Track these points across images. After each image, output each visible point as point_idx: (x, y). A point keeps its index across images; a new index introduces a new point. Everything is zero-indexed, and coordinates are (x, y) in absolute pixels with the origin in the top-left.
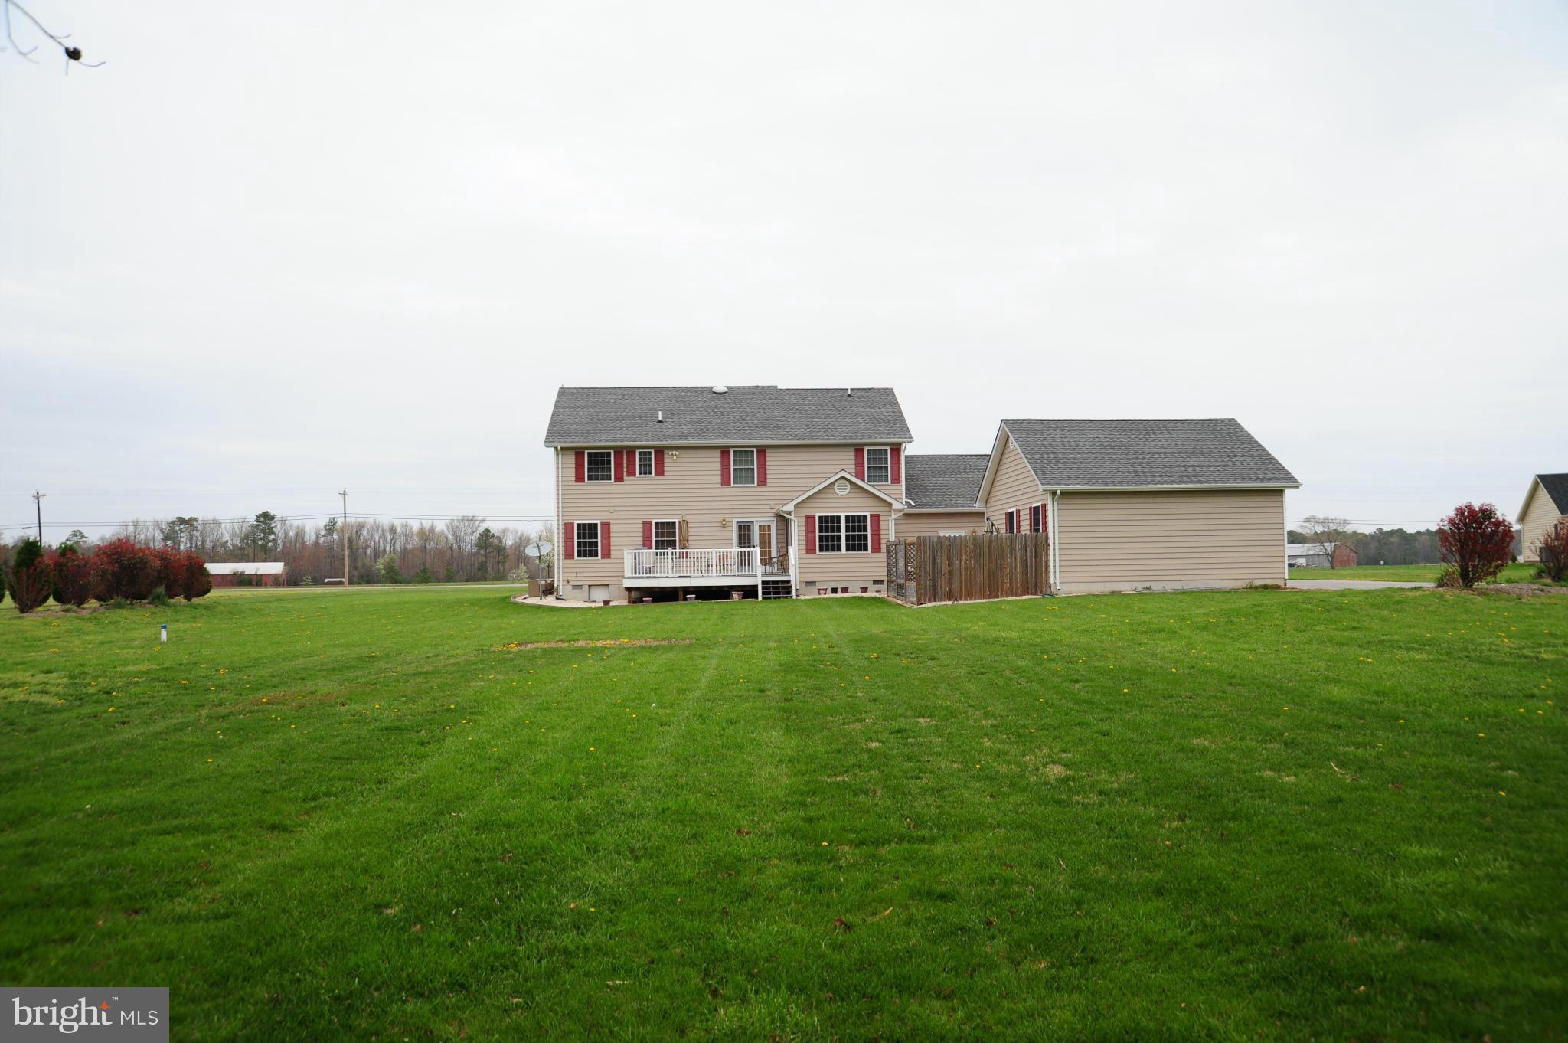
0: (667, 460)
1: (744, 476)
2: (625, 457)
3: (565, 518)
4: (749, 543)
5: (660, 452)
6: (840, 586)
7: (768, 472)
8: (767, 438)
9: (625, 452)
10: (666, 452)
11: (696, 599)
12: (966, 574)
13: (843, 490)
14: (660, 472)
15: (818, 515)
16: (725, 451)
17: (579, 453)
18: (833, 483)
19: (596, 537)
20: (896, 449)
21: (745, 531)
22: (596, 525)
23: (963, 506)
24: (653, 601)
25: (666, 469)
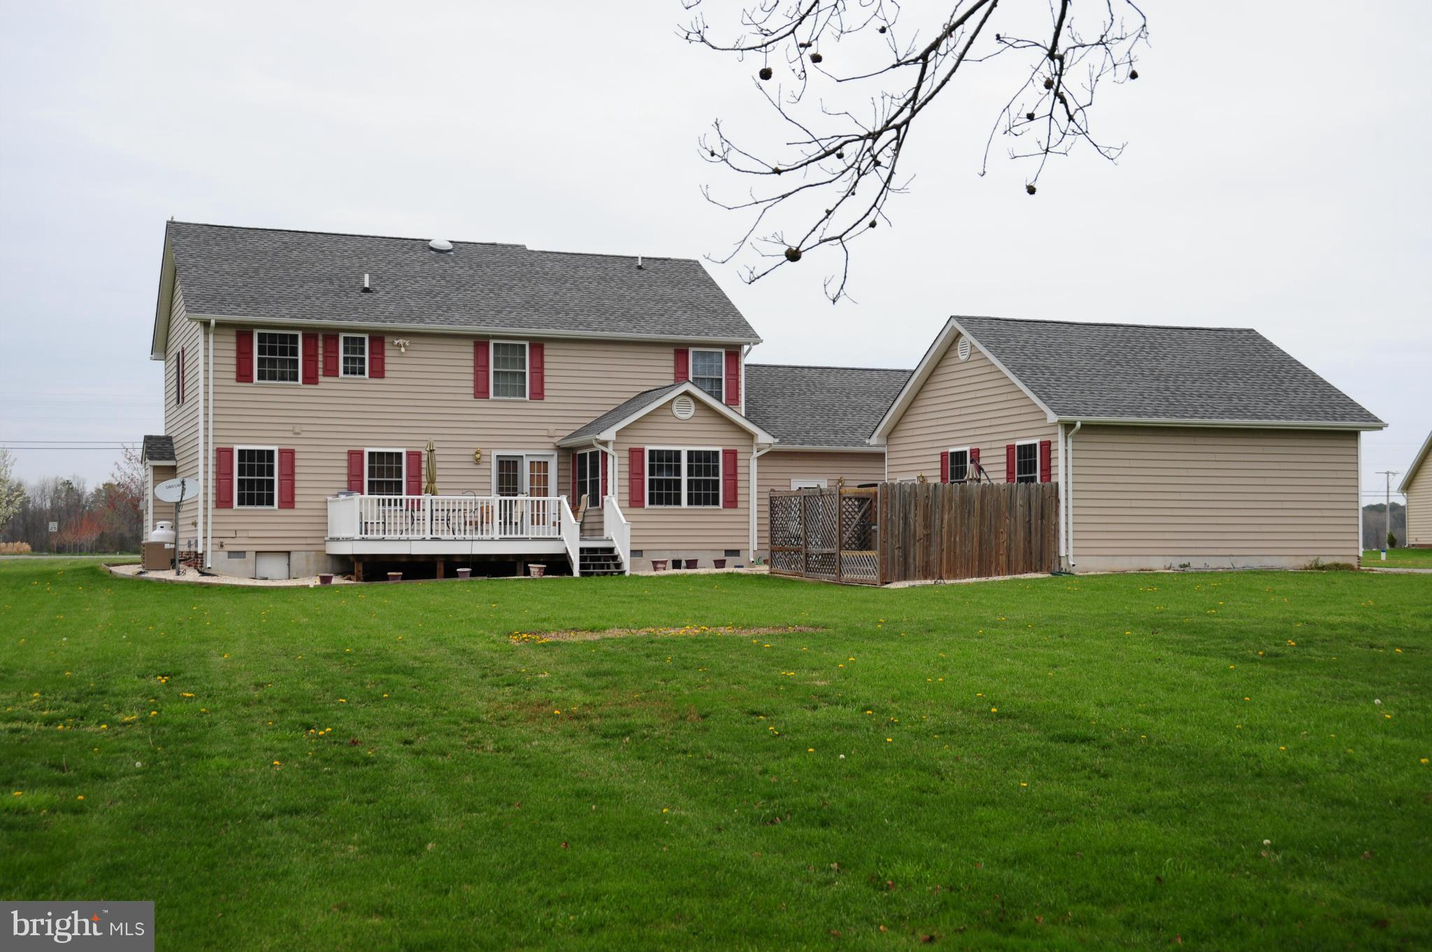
0: (389, 353)
1: (510, 384)
2: (320, 344)
3: (218, 440)
4: (515, 489)
5: (378, 339)
6: (683, 557)
7: (546, 379)
8: (547, 326)
9: (320, 338)
10: (387, 340)
11: (473, 574)
12: (949, 540)
13: (686, 412)
14: (378, 372)
15: (648, 448)
16: (481, 343)
17: (243, 333)
18: (671, 401)
19: (271, 473)
20: (734, 353)
21: (508, 470)
22: (271, 453)
23: (827, 442)
24: (404, 578)
25: (387, 367)
